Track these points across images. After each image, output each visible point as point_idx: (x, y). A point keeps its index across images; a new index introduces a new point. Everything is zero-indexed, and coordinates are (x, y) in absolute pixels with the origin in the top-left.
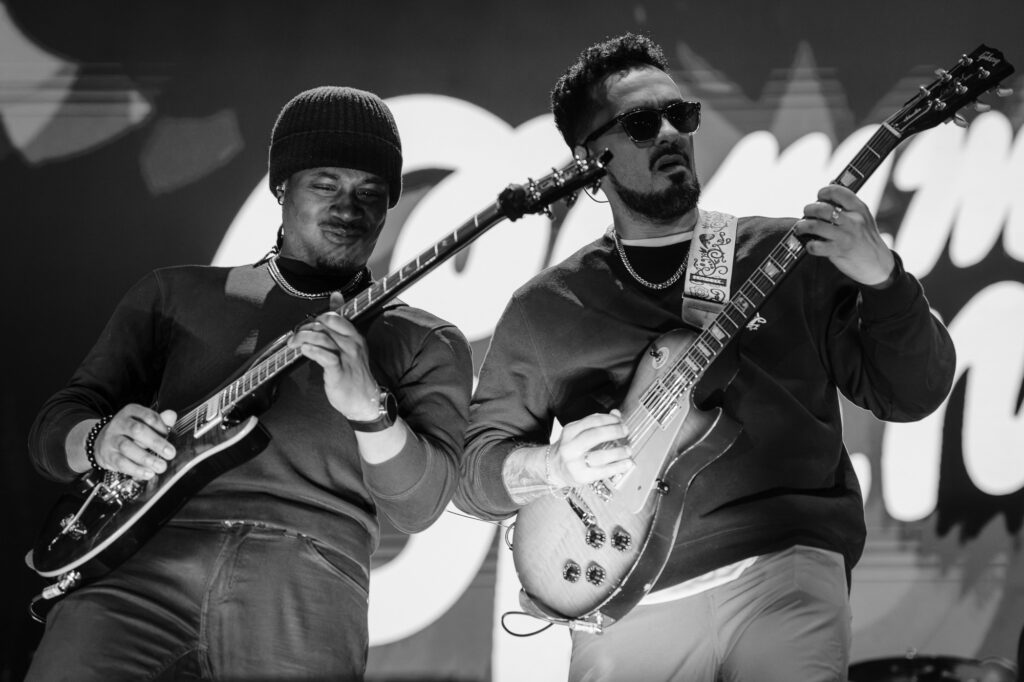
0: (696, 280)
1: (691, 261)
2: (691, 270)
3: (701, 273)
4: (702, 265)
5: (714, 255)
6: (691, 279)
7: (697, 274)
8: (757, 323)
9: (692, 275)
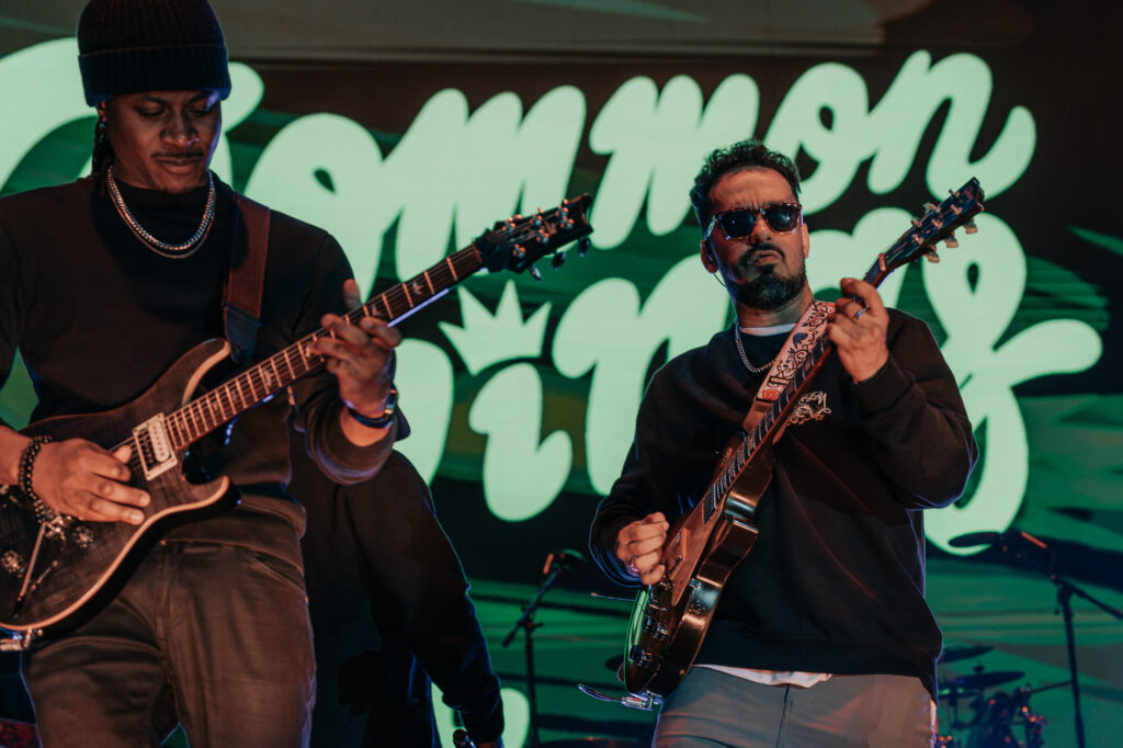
0: (773, 383)
1: (776, 363)
2: (774, 372)
3: (781, 375)
4: (785, 366)
5: (801, 356)
6: (770, 381)
7: (777, 377)
8: (822, 413)
9: (771, 377)
